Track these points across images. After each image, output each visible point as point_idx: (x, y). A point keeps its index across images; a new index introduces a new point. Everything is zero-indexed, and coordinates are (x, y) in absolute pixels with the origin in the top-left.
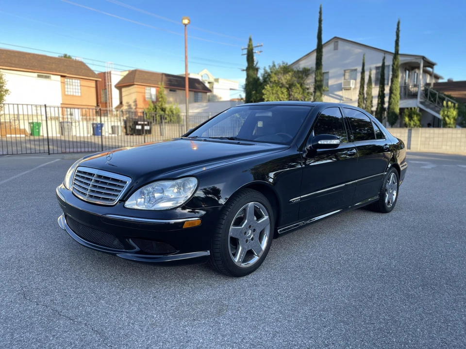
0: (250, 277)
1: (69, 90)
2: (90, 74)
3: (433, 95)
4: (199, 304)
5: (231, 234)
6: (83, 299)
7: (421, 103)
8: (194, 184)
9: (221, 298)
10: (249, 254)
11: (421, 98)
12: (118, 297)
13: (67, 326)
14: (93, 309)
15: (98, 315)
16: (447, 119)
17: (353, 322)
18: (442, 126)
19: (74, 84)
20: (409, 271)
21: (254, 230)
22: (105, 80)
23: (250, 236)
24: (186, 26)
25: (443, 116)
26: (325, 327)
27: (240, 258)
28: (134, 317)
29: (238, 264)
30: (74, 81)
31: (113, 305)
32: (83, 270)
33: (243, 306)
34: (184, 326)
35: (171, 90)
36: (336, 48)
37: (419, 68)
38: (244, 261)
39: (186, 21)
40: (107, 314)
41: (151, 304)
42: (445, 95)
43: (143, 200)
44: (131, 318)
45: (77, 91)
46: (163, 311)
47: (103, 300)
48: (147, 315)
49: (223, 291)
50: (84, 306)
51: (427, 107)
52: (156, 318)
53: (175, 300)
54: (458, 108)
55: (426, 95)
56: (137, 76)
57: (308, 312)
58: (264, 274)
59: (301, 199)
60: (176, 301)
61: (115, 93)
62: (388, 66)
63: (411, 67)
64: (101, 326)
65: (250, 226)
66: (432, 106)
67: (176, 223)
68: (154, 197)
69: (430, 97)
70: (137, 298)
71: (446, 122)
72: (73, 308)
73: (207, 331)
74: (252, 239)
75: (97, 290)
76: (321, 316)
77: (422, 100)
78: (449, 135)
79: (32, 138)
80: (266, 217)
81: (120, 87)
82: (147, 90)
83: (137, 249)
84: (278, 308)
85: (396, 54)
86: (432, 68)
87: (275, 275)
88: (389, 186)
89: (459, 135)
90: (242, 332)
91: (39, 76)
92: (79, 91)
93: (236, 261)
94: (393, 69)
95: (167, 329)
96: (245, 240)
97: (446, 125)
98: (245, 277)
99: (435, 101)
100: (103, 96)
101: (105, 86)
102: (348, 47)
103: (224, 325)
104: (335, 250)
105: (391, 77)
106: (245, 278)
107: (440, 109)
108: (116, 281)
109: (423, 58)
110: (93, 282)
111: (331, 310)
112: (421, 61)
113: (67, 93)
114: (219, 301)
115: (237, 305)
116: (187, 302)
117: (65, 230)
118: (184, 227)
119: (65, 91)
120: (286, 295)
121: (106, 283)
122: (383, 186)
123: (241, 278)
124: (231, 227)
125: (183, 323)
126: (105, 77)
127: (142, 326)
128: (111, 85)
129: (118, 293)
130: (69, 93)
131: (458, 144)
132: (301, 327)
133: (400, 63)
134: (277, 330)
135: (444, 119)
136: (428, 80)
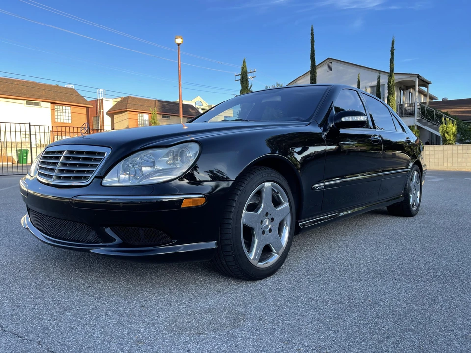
0: (269, 281)
1: (59, 117)
2: (81, 101)
3: (430, 112)
4: (205, 313)
5: (244, 220)
6: (42, 311)
7: (419, 121)
8: (194, 152)
9: (235, 306)
10: (267, 251)
11: (418, 116)
12: (91, 307)
13: (10, 346)
14: (54, 323)
15: (60, 331)
16: (446, 135)
17: (425, 330)
18: (441, 143)
19: (64, 111)
20: (466, 270)
21: (272, 220)
22: (97, 107)
23: (268, 226)
24: (178, 45)
25: (442, 132)
26: (388, 338)
27: (255, 255)
28: (111, 332)
29: (255, 263)
30: (64, 107)
31: (82, 318)
32: (48, 277)
33: (266, 314)
34: (186, 342)
35: (163, 117)
36: (330, 69)
37: (413, 87)
38: (261, 260)
39: (179, 40)
40: (72, 329)
41: (137, 315)
42: (442, 112)
43: (127, 176)
44: (107, 334)
45: (67, 118)
46: (153, 324)
47: (69, 312)
48: (130, 329)
49: (236, 297)
50: (41, 319)
51: (425, 124)
52: (143, 333)
53: (171, 309)
54: (457, 124)
55: (423, 113)
56: (129, 102)
57: (359, 320)
58: (286, 277)
59: (325, 186)
60: (173, 311)
61: (107, 120)
62: (384, 85)
63: (405, 87)
64: (61, 345)
65: (267, 214)
66: (429, 123)
67: (171, 201)
68: (141, 169)
69: (427, 115)
70: (118, 308)
71: (446, 138)
72: (25, 322)
73: (219, 348)
74: (270, 231)
75: (63, 300)
76: (376, 324)
77: (420, 118)
78: (450, 152)
79: (19, 165)
80: (286, 204)
81: (111, 114)
82: (140, 116)
83: (118, 240)
84: (315, 315)
85: (391, 73)
86: (427, 87)
87: (301, 278)
88: (413, 185)
89: (460, 152)
90: (271, 348)
91: (27, 103)
92: (70, 118)
93: (251, 258)
94: (389, 87)
95: (159, 347)
96: (261, 232)
97: (445, 141)
98: (263, 280)
99: (432, 117)
100: (94, 123)
101: (97, 113)
102: (341, 67)
103: (244, 339)
104: (366, 251)
105: (386, 95)
106: (262, 282)
107: (439, 126)
108: (91, 289)
109: (418, 76)
110: (59, 290)
111: (388, 316)
112: (416, 79)
113: (56, 120)
114: (232, 308)
115: (258, 314)
116: (187, 311)
117: (28, 229)
118: (182, 206)
119: (55, 118)
120: (322, 300)
121: (76, 292)
122: (407, 184)
123: (258, 282)
124: (245, 212)
125: (183, 339)
126: (96, 105)
127: (122, 344)
128: (103, 112)
129: (91, 303)
130: (59, 121)
131: (460, 160)
132: (355, 339)
133: (396, 82)
134: (322, 344)
135: (444, 136)
136: (423, 99)
